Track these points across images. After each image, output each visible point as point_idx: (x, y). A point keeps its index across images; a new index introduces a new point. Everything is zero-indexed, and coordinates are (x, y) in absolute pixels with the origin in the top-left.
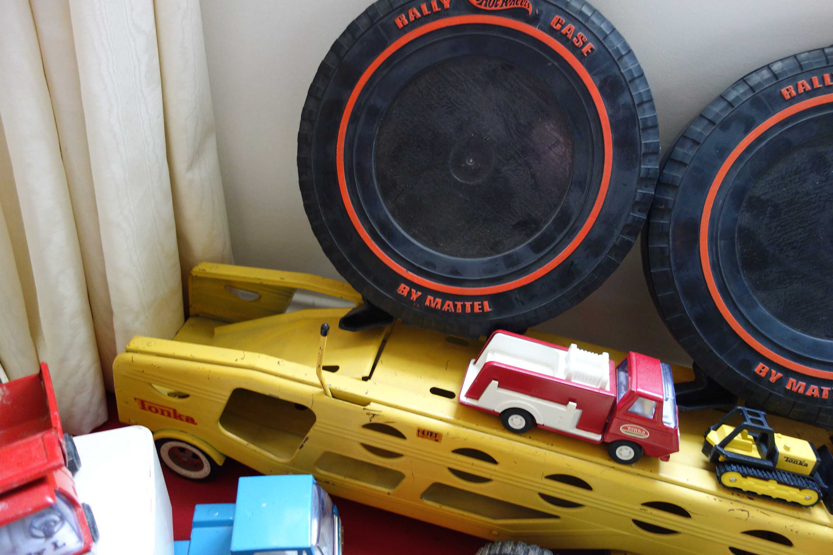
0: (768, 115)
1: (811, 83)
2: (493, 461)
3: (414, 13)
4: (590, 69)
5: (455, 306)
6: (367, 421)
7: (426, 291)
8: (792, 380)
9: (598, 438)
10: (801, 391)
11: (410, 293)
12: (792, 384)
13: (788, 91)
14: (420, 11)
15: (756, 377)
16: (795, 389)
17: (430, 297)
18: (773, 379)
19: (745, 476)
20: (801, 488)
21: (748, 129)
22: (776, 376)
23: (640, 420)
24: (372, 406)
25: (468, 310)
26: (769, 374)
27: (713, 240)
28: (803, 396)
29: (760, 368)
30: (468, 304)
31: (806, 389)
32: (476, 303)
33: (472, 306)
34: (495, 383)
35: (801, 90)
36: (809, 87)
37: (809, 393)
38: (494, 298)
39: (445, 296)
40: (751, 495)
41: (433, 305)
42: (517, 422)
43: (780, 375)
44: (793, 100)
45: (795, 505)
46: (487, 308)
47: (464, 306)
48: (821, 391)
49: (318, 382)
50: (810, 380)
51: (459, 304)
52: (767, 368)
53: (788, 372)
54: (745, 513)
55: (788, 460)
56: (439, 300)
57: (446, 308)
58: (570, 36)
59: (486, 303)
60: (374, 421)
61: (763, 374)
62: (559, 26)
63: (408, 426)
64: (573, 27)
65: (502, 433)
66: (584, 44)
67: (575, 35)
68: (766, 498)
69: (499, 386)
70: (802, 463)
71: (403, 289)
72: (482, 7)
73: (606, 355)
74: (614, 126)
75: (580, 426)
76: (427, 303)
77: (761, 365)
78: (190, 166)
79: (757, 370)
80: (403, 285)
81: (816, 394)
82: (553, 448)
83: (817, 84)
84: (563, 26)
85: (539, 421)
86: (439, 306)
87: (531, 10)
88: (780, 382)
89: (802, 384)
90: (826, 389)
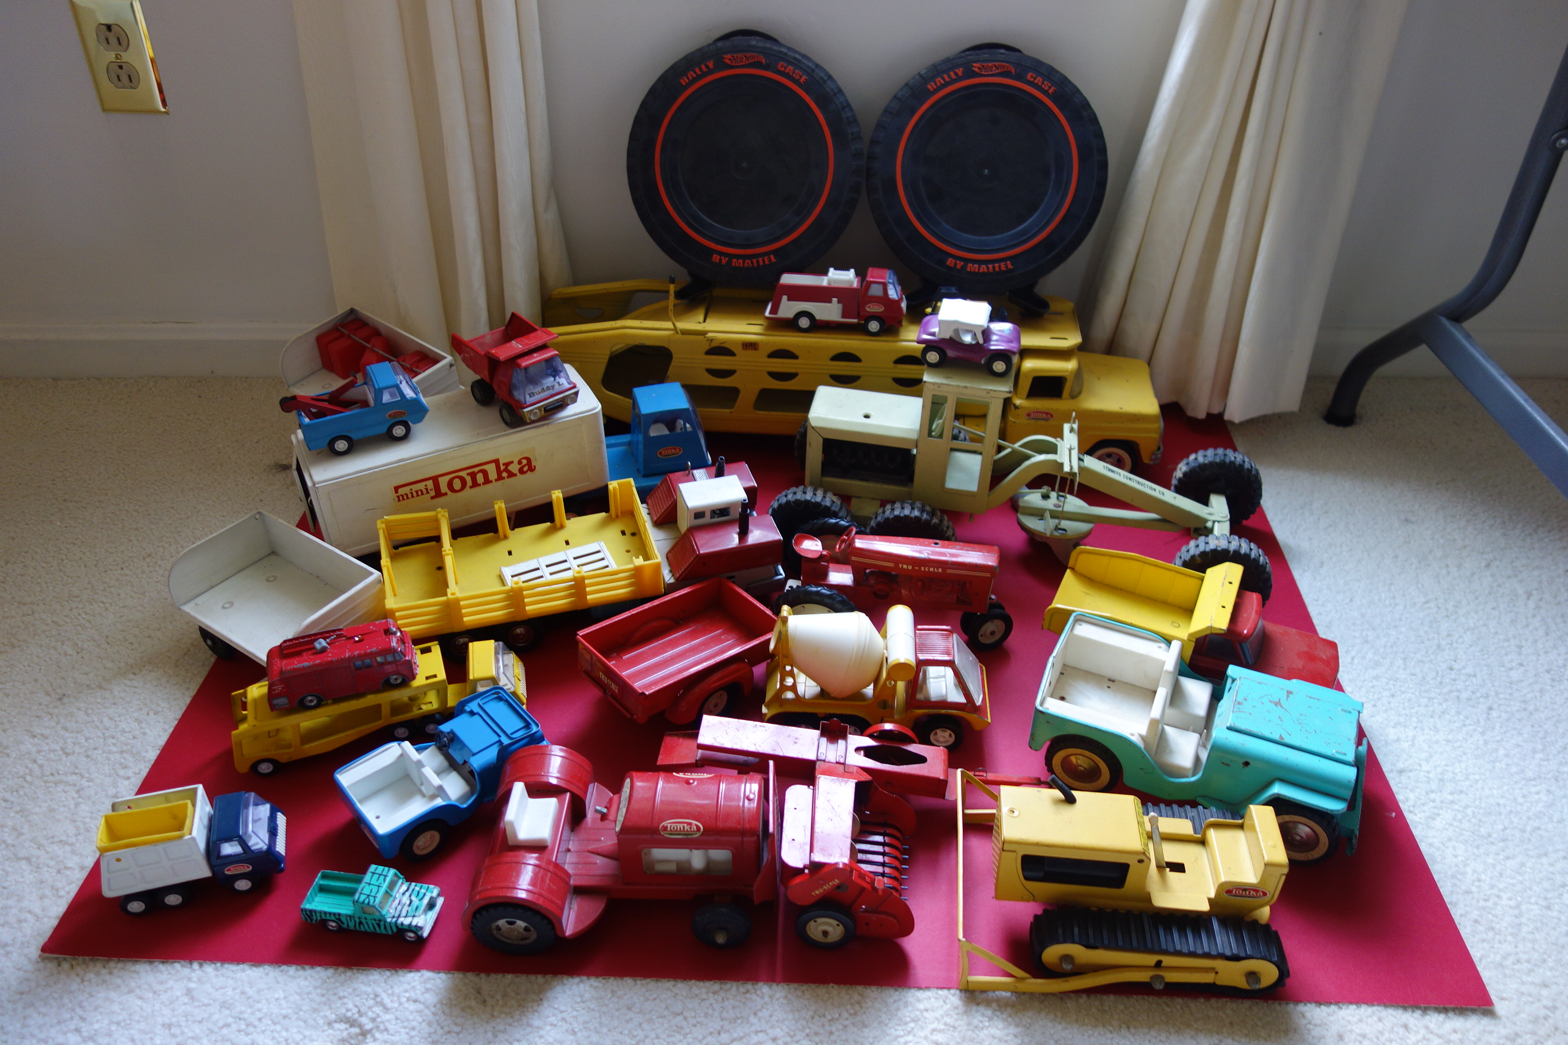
0: (923, 103)
1: (943, 79)
2: (794, 356)
3: (691, 74)
4: (807, 91)
5: (752, 263)
6: (707, 347)
7: (731, 256)
8: (970, 265)
9: (855, 321)
10: (977, 270)
11: (720, 260)
12: (972, 267)
13: (931, 86)
14: (695, 73)
15: (949, 268)
16: (972, 270)
17: (734, 260)
18: (959, 267)
21: (913, 113)
22: (960, 264)
23: (876, 299)
24: (710, 335)
25: (761, 263)
26: (956, 264)
27: (905, 186)
28: (977, 274)
29: (950, 262)
30: (760, 259)
31: (979, 269)
32: (766, 258)
33: (763, 261)
34: (785, 298)
35: (939, 84)
36: (942, 82)
37: (981, 271)
38: (776, 252)
39: (744, 257)
41: (737, 265)
42: (804, 323)
43: (962, 263)
44: (935, 91)
46: (773, 260)
47: (758, 262)
48: (988, 268)
49: (672, 327)
50: (980, 262)
51: (755, 261)
52: (954, 261)
53: (967, 261)
56: (741, 261)
57: (746, 265)
58: (791, 74)
59: (772, 257)
60: (713, 345)
61: (952, 265)
62: (783, 69)
63: (734, 342)
64: (792, 68)
65: (797, 334)
66: (801, 77)
67: (794, 73)
69: (789, 299)
71: (716, 258)
72: (734, 64)
73: (852, 271)
74: (829, 124)
75: (843, 316)
76: (733, 264)
77: (950, 259)
78: (546, 210)
79: (948, 263)
80: (715, 255)
81: (986, 270)
82: (831, 336)
83: (947, 79)
84: (786, 68)
85: (818, 317)
86: (741, 265)
87: (764, 61)
88: (963, 267)
89: (976, 266)
90: (990, 266)
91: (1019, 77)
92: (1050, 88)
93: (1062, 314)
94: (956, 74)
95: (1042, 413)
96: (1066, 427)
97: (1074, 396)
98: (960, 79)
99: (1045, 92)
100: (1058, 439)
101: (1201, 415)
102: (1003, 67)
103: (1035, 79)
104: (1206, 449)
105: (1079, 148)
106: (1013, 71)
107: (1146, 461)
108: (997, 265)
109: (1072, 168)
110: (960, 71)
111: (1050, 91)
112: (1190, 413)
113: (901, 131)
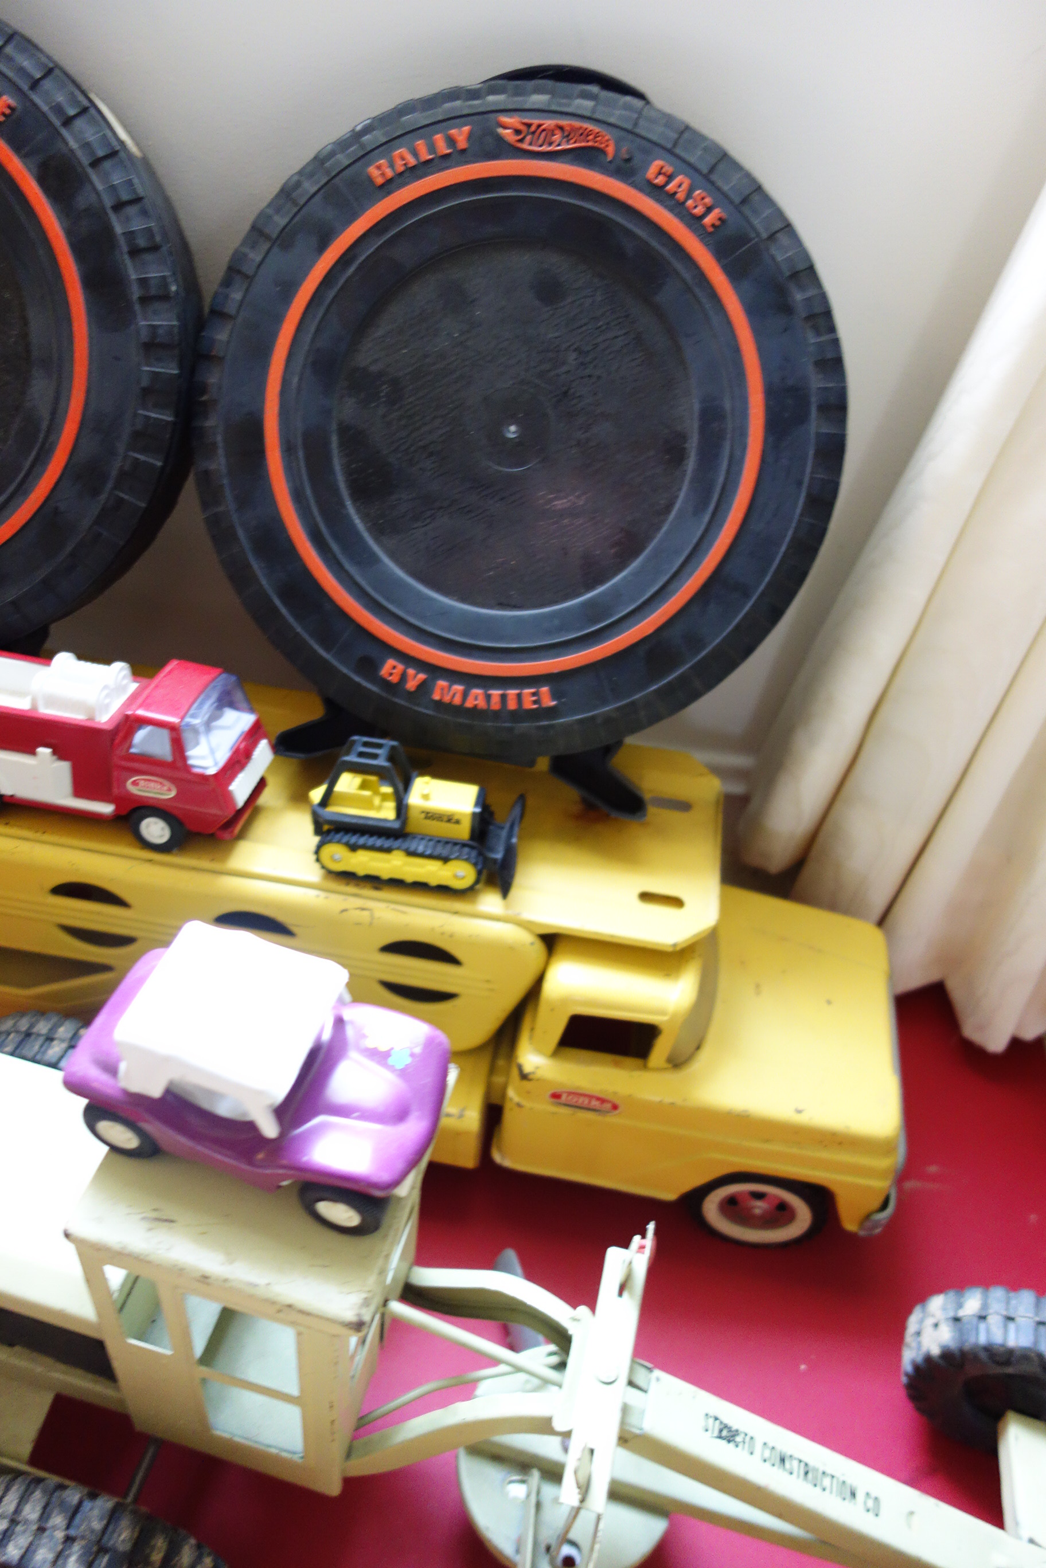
0: (353, 216)
1: (415, 154)
4: (16, 144)
8: (442, 683)
9: (106, 809)
10: (457, 700)
12: (445, 691)
13: (378, 171)
15: (386, 684)
16: (447, 699)
18: (411, 685)
19: (354, 848)
20: (446, 860)
21: (323, 243)
22: (415, 679)
23: (148, 764)
26: (403, 677)
27: (288, 449)
28: (459, 710)
29: (390, 669)
31: (465, 695)
35: (400, 167)
36: (412, 161)
37: (469, 704)
40: (374, 881)
43: (422, 676)
44: (388, 186)
45: (443, 890)
48: (488, 697)
50: (471, 680)
52: (400, 667)
53: (435, 671)
54: (366, 913)
55: (431, 816)
61: (394, 679)
68: (396, 883)
70: (450, 819)
73: (121, 667)
74: (79, 249)
75: (78, 792)
77: (391, 662)
79: (384, 672)
81: (481, 703)
82: (46, 837)
83: (426, 156)
85: (4, 790)
88: (424, 688)
89: (459, 688)
90: (496, 693)
91: (625, 170)
92: (709, 210)
93: (684, 806)
94: (451, 141)
95: (591, 1097)
96: (616, 1260)
97: (677, 1062)
98: (462, 156)
99: (694, 221)
100: (583, 1310)
101: (996, 1042)
102: (585, 134)
103: (670, 178)
104: (1014, 1286)
105: (771, 393)
106: (611, 150)
107: (850, 1225)
108: (512, 692)
109: (744, 448)
110: (461, 134)
111: (708, 220)
112: (970, 1031)
113: (287, 289)
